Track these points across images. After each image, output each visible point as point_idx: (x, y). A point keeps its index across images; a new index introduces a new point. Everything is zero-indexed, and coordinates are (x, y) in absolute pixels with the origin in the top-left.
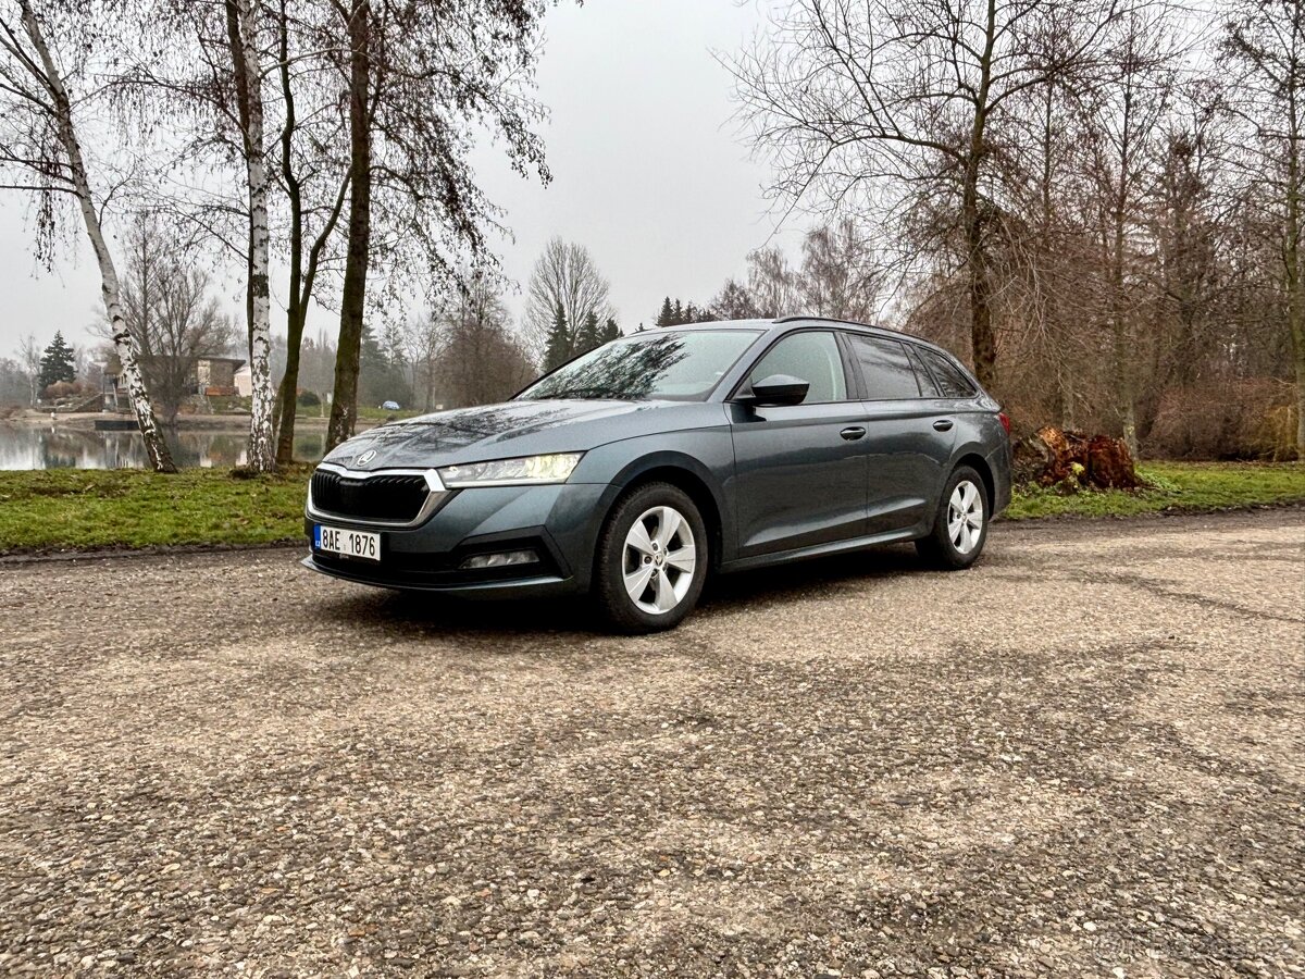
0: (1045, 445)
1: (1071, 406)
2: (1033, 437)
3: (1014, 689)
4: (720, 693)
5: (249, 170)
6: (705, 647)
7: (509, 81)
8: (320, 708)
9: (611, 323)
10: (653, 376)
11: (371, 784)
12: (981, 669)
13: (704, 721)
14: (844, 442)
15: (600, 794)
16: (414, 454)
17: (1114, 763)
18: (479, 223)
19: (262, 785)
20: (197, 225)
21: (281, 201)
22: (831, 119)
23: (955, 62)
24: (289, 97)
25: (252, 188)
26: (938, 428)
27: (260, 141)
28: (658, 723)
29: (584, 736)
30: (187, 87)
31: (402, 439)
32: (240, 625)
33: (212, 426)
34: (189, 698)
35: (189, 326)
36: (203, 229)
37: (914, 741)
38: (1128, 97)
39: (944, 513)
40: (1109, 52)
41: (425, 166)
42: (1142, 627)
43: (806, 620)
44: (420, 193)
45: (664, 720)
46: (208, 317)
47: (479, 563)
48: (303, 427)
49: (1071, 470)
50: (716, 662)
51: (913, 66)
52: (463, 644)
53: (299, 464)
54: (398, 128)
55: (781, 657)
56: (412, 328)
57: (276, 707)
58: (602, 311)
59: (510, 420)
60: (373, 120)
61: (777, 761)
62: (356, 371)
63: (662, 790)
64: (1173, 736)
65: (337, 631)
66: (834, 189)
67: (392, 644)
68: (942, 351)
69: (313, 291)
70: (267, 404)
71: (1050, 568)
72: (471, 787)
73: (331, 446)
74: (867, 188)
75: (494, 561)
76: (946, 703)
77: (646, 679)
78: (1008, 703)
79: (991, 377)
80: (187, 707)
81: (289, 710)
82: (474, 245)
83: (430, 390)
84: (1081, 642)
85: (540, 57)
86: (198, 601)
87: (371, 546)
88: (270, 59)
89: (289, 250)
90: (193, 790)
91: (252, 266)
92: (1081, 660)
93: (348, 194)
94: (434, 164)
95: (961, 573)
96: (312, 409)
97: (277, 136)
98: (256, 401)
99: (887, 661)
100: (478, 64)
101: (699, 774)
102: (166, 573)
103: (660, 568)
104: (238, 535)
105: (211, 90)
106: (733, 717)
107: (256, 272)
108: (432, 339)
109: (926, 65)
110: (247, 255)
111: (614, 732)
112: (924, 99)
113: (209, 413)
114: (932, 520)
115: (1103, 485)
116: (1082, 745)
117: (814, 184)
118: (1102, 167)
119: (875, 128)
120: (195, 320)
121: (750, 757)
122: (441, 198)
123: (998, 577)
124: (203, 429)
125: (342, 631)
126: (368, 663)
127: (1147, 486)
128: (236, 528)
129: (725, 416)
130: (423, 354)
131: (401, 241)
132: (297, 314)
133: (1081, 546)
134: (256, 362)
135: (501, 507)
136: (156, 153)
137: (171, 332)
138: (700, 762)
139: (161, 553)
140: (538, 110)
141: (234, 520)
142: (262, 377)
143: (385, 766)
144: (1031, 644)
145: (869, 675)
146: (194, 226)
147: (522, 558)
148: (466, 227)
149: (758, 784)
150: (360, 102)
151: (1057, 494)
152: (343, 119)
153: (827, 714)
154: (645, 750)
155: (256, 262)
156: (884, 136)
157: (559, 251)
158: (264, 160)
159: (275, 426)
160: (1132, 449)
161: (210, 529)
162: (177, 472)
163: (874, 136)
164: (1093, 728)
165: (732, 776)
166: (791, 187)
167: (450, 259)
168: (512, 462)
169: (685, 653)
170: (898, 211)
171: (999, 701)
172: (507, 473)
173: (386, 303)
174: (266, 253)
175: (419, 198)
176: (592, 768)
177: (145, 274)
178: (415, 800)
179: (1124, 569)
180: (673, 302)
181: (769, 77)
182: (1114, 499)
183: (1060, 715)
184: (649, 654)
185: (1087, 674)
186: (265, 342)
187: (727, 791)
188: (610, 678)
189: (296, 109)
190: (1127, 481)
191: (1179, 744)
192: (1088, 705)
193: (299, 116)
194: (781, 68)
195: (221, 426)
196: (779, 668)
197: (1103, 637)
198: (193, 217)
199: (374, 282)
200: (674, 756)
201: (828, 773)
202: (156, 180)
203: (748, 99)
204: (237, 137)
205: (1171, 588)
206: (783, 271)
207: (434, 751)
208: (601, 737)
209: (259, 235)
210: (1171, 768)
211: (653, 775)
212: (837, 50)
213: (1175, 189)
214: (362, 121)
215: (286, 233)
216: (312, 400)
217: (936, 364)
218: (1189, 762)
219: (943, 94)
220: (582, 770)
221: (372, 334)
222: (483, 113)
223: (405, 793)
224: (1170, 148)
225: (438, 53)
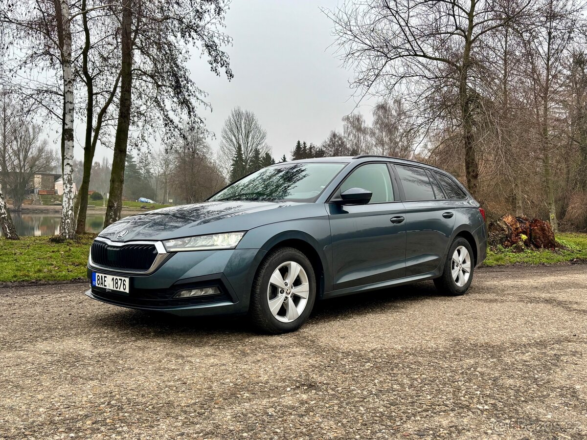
0: (506, 224)
1: (520, 202)
2: (499, 220)
3: (485, 366)
4: (321, 369)
5: (64, 71)
6: (313, 342)
7: (210, 23)
8: (91, 379)
9: (267, 154)
10: (288, 187)
11: (118, 426)
12: (468, 354)
13: (311, 386)
14: (392, 224)
15: (249, 431)
16: (151, 232)
17: (541, 410)
18: (193, 100)
19: (54, 427)
20: (34, 101)
21: (82, 88)
22: (387, 46)
23: (454, 16)
24: (87, 30)
25: (65, 81)
26: (445, 217)
27: (70, 54)
28: (285, 388)
29: (242, 396)
30: (28, 24)
31: (144, 223)
32: (49, 329)
33: (42, 211)
34: (15, 374)
35: (30, 155)
36: (37, 103)
37: (429, 397)
38: (550, 33)
39: (449, 264)
40: (539, 10)
41: (163, 69)
42: (558, 329)
43: (371, 325)
44: (160, 83)
45: (288, 386)
46: (41, 150)
47: (185, 294)
48: (93, 212)
49: (520, 238)
50: (319, 351)
51: (431, 17)
52: (176, 340)
53: (89, 234)
54: (148, 48)
55: (356, 347)
56: (156, 156)
57: (66, 379)
58: (263, 147)
59: (208, 212)
60: (134, 44)
61: (351, 410)
62: (122, 182)
63: (285, 428)
64: (574, 394)
65: (104, 333)
66: (389, 83)
67: (135, 341)
68: (448, 174)
69: (99, 137)
70: (71, 201)
71: (508, 294)
72: (175, 427)
73: (107, 224)
74: (407, 82)
75: (194, 293)
76: (448, 375)
77: (279, 362)
78: (482, 374)
79: (476, 186)
80: (14, 380)
81: (73, 381)
82: (189, 112)
83: (166, 192)
84: (524, 338)
85: (227, 10)
86: (25, 315)
87: (124, 284)
88: (76, 9)
89: (86, 115)
90: (13, 431)
91: (64, 124)
92: (523, 349)
93: (120, 84)
94: (168, 67)
95: (459, 297)
96: (98, 202)
97: (80, 52)
98: (65, 199)
99: (416, 350)
100: (192, 14)
101: (306, 419)
102: (8, 298)
103: (289, 296)
104: (52, 276)
105: (42, 26)
106: (328, 384)
107: (66, 127)
108: (167, 162)
109: (438, 17)
110: (62, 117)
111: (259, 393)
112: (438, 36)
113: (40, 204)
114: (442, 268)
115: (538, 247)
116: (523, 399)
117: (378, 81)
118: (535, 72)
119: (411, 51)
120: (33, 152)
121: (336, 408)
122: (171, 86)
123: (479, 300)
124: (36, 213)
125: (107, 333)
126: (121, 352)
127: (562, 247)
128: (51, 271)
129: (325, 211)
130: (162, 171)
131: (149, 110)
132: (89, 150)
133: (526, 282)
134: (65, 177)
135: (198, 262)
136: (9, 60)
137: (19, 159)
138: (307, 411)
139: (6, 287)
140: (226, 39)
141: (50, 267)
142: (68, 186)
143: (126, 414)
144: (497, 339)
145: (406, 359)
146: (32, 101)
147: (210, 291)
148: (185, 103)
149: (340, 424)
150: (126, 34)
151: (513, 252)
152: (117, 42)
153: (381, 382)
154: (276, 404)
155: (67, 121)
156: (416, 55)
157: (238, 115)
158: (73, 65)
159: (75, 213)
160: (554, 226)
161: (36, 272)
162: (19, 239)
163: (410, 55)
164: (529, 389)
165: (326, 420)
166: (365, 82)
167: (176, 120)
168: (205, 237)
169: (302, 345)
170: (424, 96)
171: (477, 373)
172: (202, 243)
173: (140, 144)
174: (72, 116)
175: (159, 86)
176: (245, 415)
177: (5, 126)
178: (143, 435)
179: (549, 295)
180: (302, 143)
181: (353, 22)
182: (543, 254)
183: (511, 381)
184: (282, 346)
185: (526, 357)
186: (71, 166)
187: (322, 428)
188: (259, 361)
189: (91, 37)
190: (551, 245)
191: (578, 399)
192: (527, 375)
193: (93, 40)
194: (359, 18)
195: (47, 211)
196: (355, 354)
197: (536, 335)
198: (31, 96)
199: (133, 132)
200: (293, 408)
201: (380, 417)
202: (10, 76)
203: (341, 34)
204: (57, 52)
205: (575, 306)
206: (362, 126)
207: (155, 406)
208: (251, 396)
209: (69, 106)
210: (573, 413)
211: (280, 419)
212: (390, 9)
213: (576, 84)
214: (127, 44)
215: (84, 105)
216: (98, 197)
217: (444, 181)
218: (583, 410)
219: (448, 33)
220: (239, 416)
221: (133, 160)
222: (195, 41)
223: (137, 431)
224: (573, 62)
225: (171, 7)
